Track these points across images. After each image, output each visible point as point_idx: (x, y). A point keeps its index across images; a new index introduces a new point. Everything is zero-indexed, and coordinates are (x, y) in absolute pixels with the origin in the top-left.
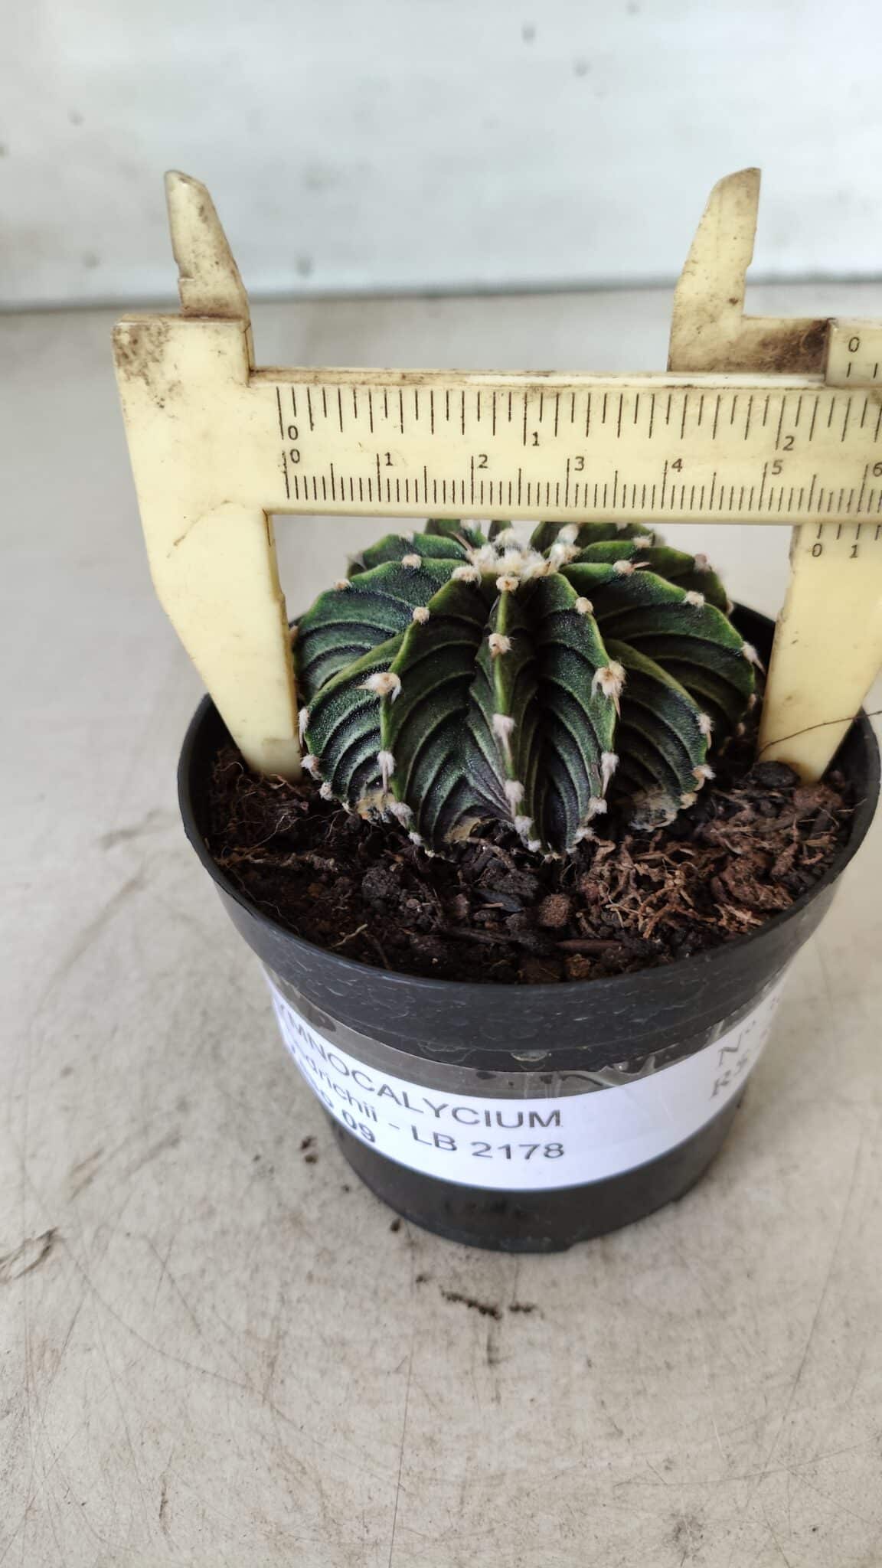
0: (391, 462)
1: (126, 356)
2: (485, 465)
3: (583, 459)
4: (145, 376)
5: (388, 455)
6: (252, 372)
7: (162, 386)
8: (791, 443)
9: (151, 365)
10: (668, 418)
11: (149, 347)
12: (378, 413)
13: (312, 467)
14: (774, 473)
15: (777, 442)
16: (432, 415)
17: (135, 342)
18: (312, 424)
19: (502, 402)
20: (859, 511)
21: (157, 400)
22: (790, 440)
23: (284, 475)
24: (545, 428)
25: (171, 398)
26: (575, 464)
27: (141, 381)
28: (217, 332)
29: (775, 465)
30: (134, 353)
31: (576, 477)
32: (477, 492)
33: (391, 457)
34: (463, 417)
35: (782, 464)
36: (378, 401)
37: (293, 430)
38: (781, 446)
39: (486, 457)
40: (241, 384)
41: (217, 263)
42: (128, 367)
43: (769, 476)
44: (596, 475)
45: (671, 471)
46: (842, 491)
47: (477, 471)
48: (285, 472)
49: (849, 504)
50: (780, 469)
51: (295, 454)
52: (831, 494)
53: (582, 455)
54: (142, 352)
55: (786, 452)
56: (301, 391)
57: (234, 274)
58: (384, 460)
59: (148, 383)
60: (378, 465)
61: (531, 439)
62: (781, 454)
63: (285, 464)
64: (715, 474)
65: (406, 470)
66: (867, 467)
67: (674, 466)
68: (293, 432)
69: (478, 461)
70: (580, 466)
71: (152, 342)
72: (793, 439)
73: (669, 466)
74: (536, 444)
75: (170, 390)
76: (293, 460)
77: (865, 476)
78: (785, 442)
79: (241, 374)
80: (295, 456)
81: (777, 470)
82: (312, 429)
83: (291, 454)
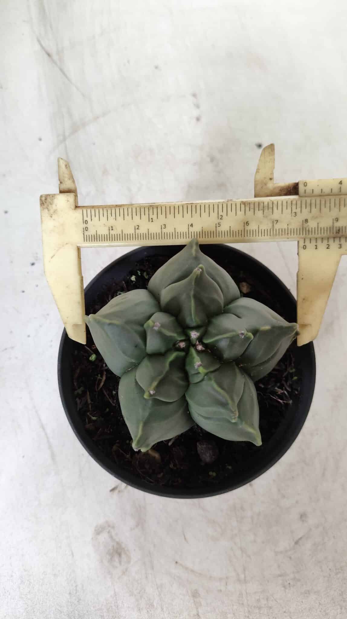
0: (113, 229)
1: (43, 203)
2: (139, 228)
3: (165, 225)
4: (47, 208)
5: (112, 227)
6: (77, 207)
7: (52, 211)
8: (222, 217)
9: (50, 206)
10: (187, 212)
11: (50, 200)
12: (109, 215)
13: (92, 232)
14: (219, 226)
15: (218, 217)
16: (124, 215)
17: (46, 199)
18: (91, 219)
19: (142, 210)
20: (244, 236)
21: (51, 215)
22: (221, 216)
23: (83, 235)
24: (154, 217)
25: (54, 214)
26: (163, 227)
27: (47, 210)
28: (67, 195)
29: (219, 224)
30: (46, 202)
31: (164, 230)
32: (137, 236)
33: (113, 228)
34: (132, 215)
35: (220, 224)
36: (109, 212)
37: (86, 221)
38: (219, 219)
39: (139, 226)
40: (73, 209)
41: (69, 179)
42: (44, 207)
43: (217, 227)
44: (169, 230)
45: (190, 228)
46: (239, 231)
47: (137, 230)
48: (84, 234)
49: (241, 235)
50: (220, 225)
51: (87, 228)
52: (236, 232)
53: (165, 224)
54: (48, 203)
55: (221, 220)
56: (89, 211)
57: (74, 181)
58: (111, 229)
59: (48, 211)
60: (109, 230)
61: (151, 220)
62: (219, 221)
63: (84, 232)
64: (202, 228)
65: (117, 231)
66: (244, 223)
67: (191, 226)
68: (86, 222)
69: (136, 227)
70: (165, 227)
71: (50, 199)
72: (222, 216)
73: (189, 226)
74: (152, 221)
75: (54, 212)
76: (86, 230)
77: (244, 226)
78: (220, 217)
79: (73, 207)
80: (86, 229)
81: (219, 225)
82: (91, 221)
83: (86, 228)
